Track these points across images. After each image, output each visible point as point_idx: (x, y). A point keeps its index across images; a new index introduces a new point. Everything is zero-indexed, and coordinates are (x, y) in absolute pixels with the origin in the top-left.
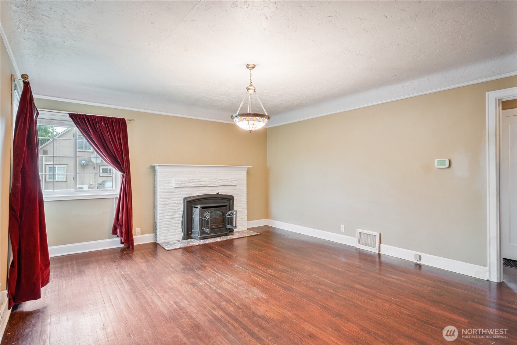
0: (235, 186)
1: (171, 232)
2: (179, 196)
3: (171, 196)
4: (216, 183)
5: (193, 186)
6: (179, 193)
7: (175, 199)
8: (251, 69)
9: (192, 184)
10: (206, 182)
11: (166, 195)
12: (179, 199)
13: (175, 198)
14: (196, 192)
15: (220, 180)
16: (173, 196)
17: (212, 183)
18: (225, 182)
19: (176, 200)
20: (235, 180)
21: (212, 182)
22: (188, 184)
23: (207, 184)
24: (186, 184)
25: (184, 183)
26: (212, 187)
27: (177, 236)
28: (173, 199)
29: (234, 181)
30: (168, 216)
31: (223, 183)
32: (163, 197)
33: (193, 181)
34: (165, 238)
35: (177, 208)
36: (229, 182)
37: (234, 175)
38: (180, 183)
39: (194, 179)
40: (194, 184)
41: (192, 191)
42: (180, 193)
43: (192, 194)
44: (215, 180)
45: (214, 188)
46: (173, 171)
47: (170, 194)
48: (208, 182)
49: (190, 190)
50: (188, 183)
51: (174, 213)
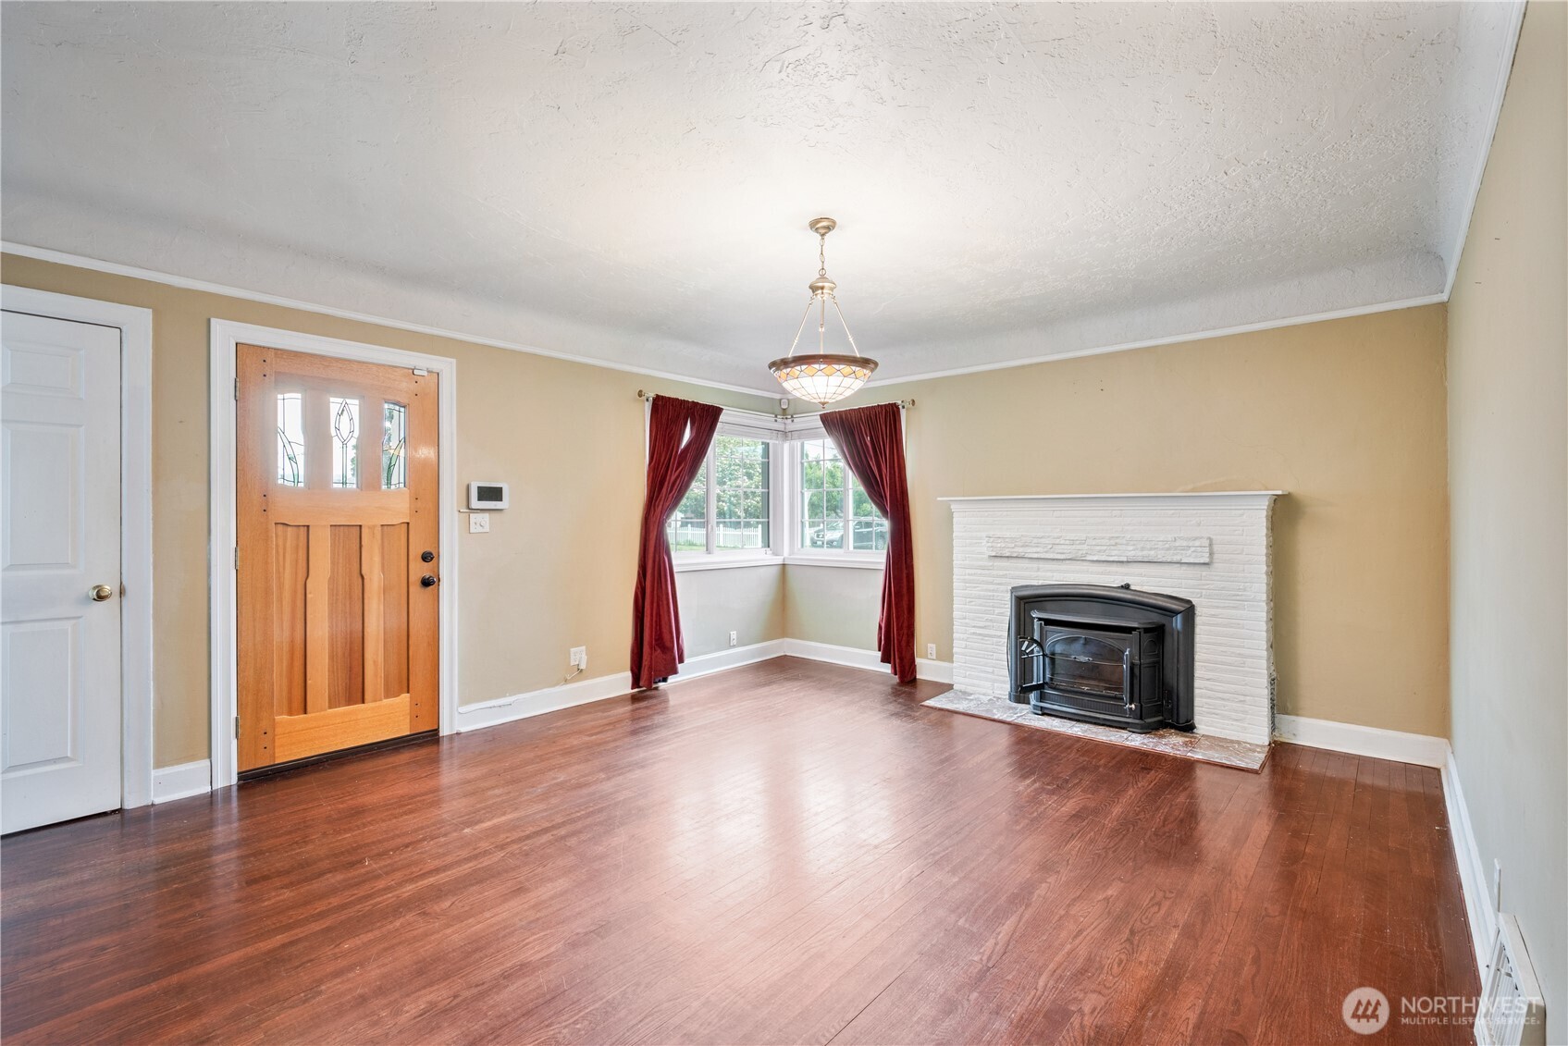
0: (1203, 568)
1: (983, 672)
2: (1004, 580)
3: (982, 578)
4: (1116, 552)
5: (1036, 556)
6: (1001, 573)
7: (991, 587)
8: (823, 231)
9: (1035, 550)
10: (1079, 547)
11: (969, 574)
12: (1002, 588)
13: (992, 583)
14: (1049, 574)
15: (1132, 543)
16: (985, 579)
17: (1099, 551)
18: (1151, 549)
19: (993, 591)
20: (1197, 543)
21: (1098, 548)
22: (1021, 550)
23: (1081, 552)
24: (1016, 550)
25: (1010, 545)
26: (1105, 564)
27: (996, 684)
28: (985, 586)
29: (1193, 549)
30: (974, 627)
31: (1145, 553)
32: (962, 577)
33: (1035, 541)
34: (967, 680)
35: (997, 611)
36: (1168, 549)
37: (1199, 525)
38: (999, 545)
39: (1039, 534)
40: (1038, 550)
41: (1038, 569)
42: (1005, 572)
43: (1037, 578)
44: (1113, 542)
45: (1114, 568)
46: (986, 514)
47: (979, 571)
48: (1085, 547)
49: (1030, 565)
50: (1022, 546)
51: (989, 624)
